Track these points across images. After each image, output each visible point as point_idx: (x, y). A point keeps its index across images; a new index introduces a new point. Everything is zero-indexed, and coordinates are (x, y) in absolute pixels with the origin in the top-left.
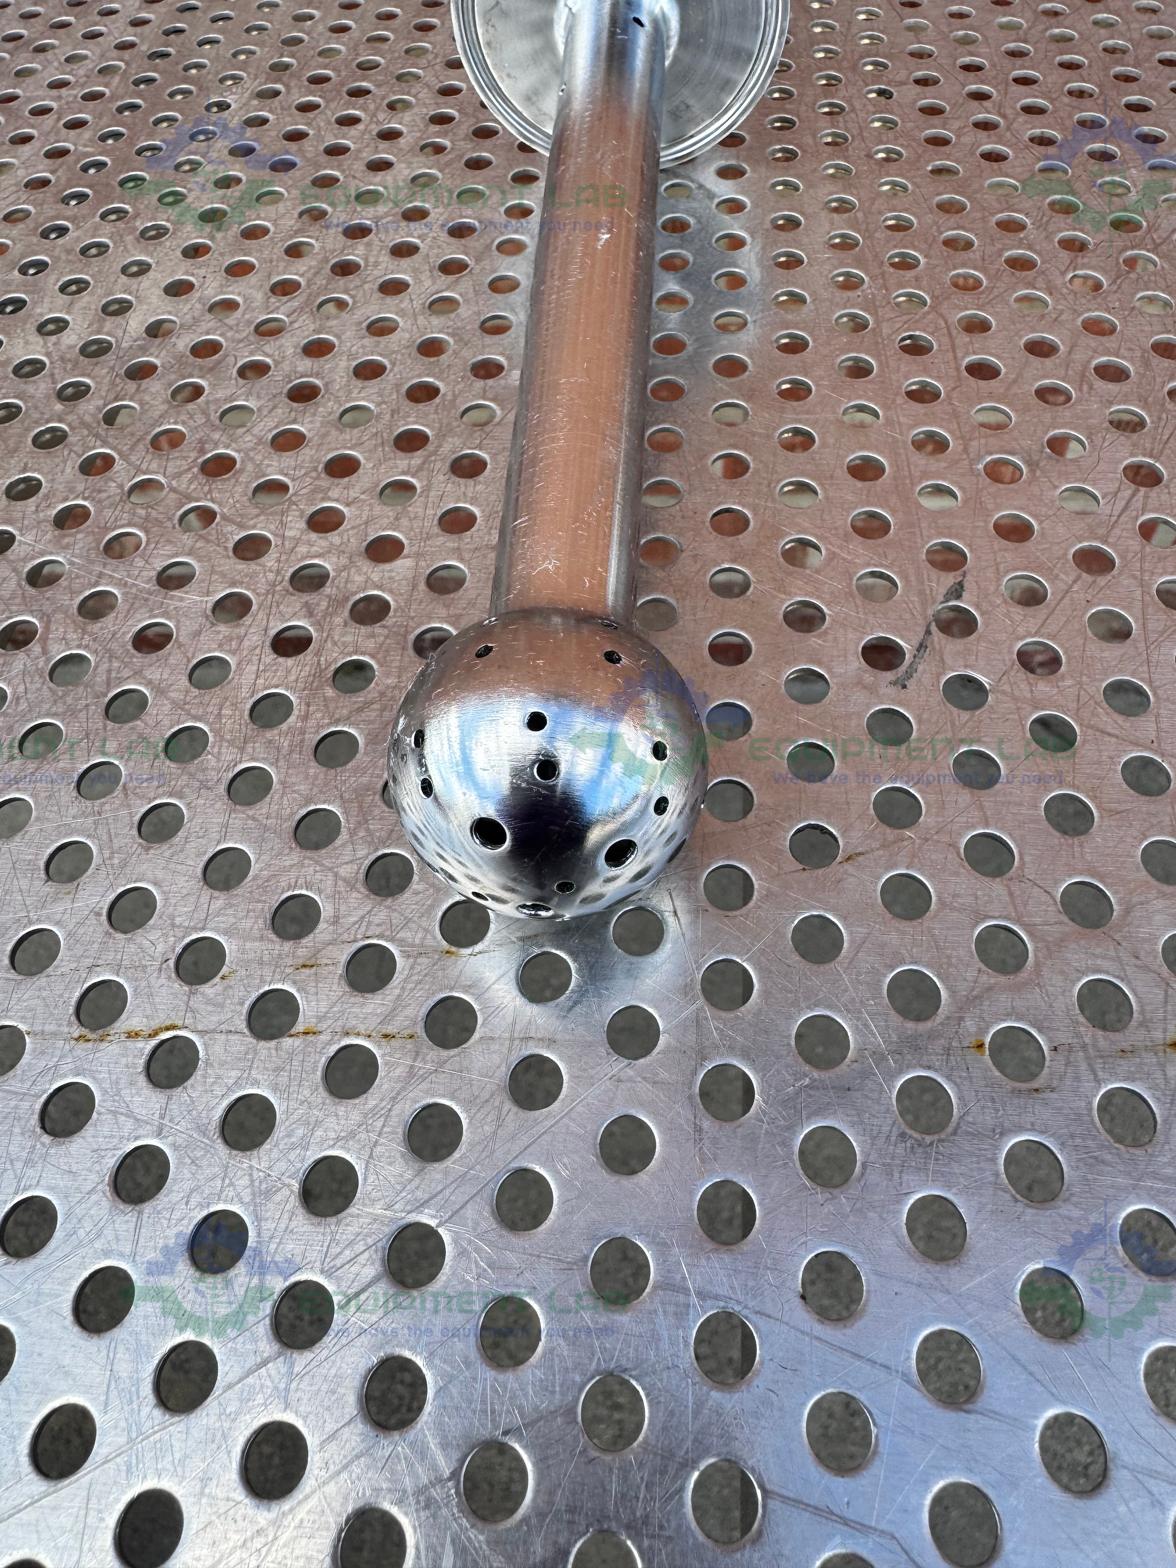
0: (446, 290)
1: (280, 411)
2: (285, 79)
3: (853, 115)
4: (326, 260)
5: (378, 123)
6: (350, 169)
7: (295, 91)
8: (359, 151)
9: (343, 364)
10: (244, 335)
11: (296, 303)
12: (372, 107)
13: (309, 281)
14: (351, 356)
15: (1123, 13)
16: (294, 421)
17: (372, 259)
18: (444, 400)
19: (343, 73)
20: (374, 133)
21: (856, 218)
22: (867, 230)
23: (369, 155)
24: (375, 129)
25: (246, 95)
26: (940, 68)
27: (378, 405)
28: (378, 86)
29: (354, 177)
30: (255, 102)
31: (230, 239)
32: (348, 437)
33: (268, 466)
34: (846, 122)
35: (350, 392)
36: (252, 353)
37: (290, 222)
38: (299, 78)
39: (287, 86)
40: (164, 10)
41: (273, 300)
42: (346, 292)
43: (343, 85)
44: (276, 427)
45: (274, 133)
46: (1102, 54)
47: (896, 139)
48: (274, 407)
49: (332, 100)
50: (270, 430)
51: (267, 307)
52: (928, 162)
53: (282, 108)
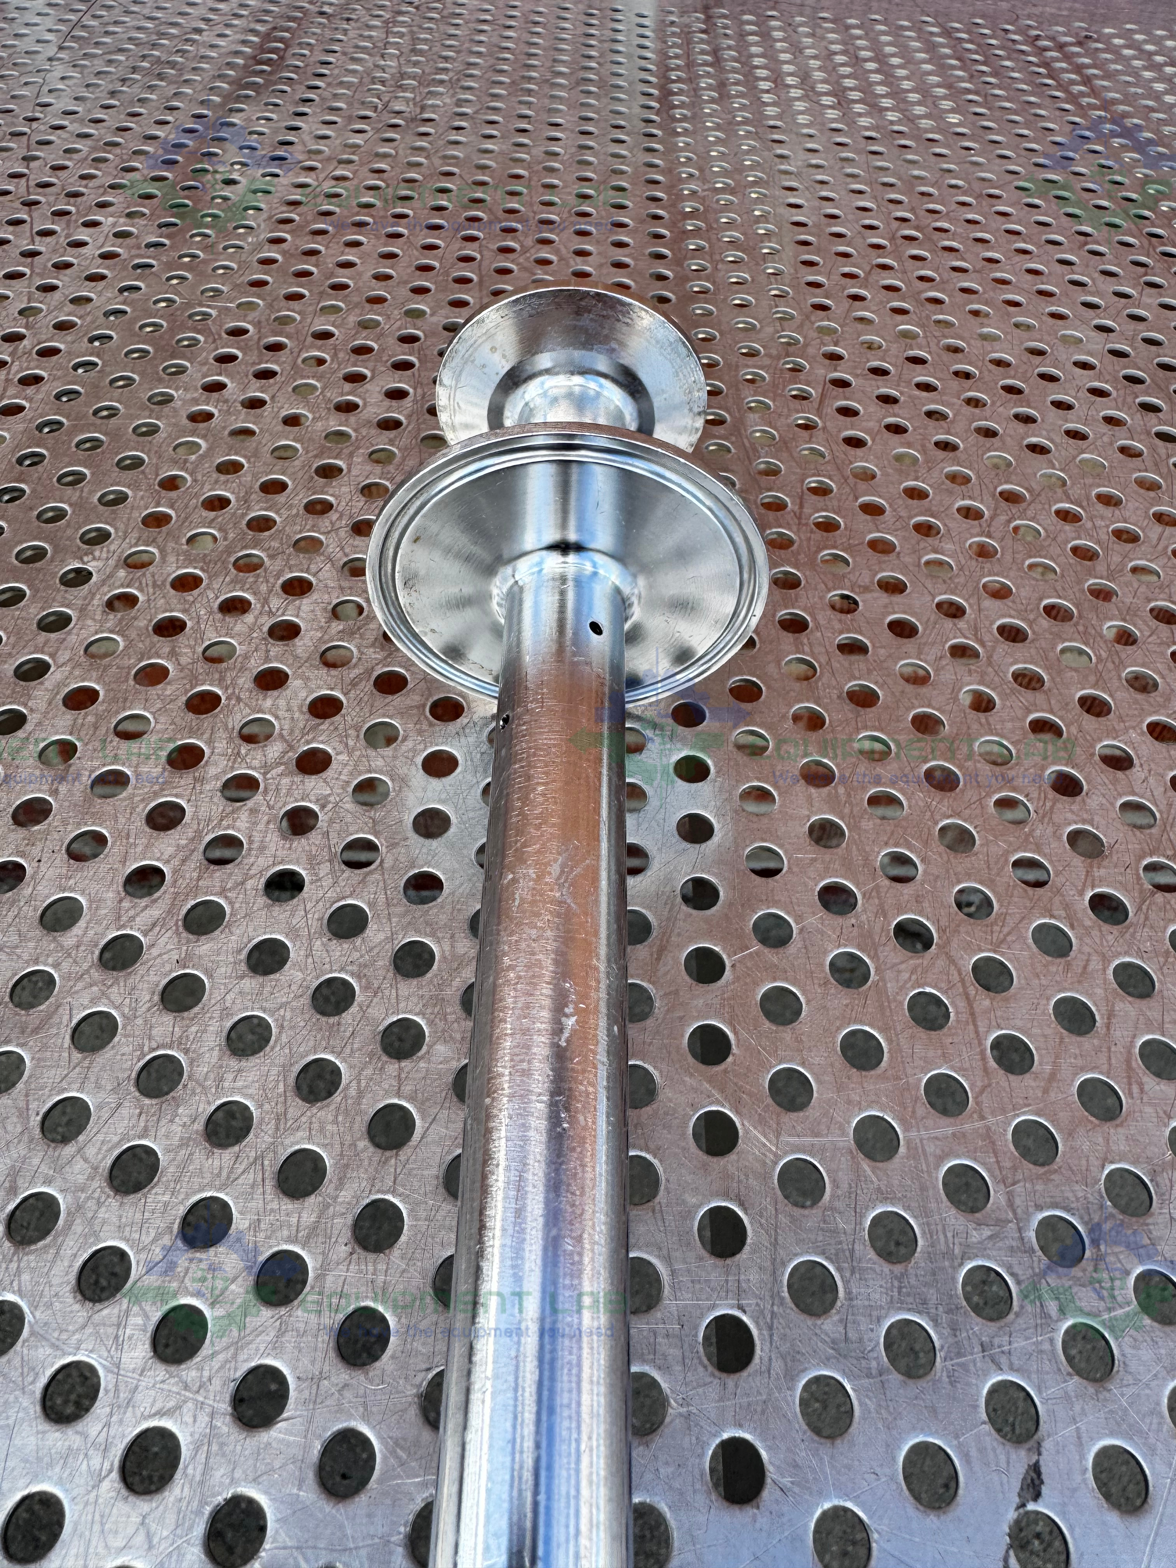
0: (350, 896)
1: (124, 1112)
2: (160, 540)
3: (819, 634)
4: (199, 834)
5: (271, 613)
6: (234, 684)
7: (172, 559)
8: (246, 657)
9: (214, 1027)
10: (85, 966)
11: (155, 912)
12: (264, 588)
13: (175, 872)
14: (226, 1012)
15: (1085, 503)
16: (144, 1134)
17: (257, 837)
18: (345, 1097)
19: (231, 535)
20: (265, 629)
21: (837, 796)
22: (851, 814)
23: (257, 665)
24: (267, 623)
25: (112, 562)
26: (904, 569)
27: (260, 1106)
28: (271, 557)
29: (239, 700)
30: (122, 573)
31: (78, 797)
32: (217, 1163)
33: (104, 1222)
34: (811, 645)
35: (222, 1080)
36: (93, 1001)
37: (155, 768)
38: (177, 540)
39: (162, 551)
40: (21, 427)
41: (126, 904)
42: (222, 892)
43: (229, 554)
44: (119, 1143)
45: (142, 623)
46: (1073, 560)
47: (869, 672)
48: (119, 1105)
49: (216, 575)
50: (110, 1150)
51: (119, 918)
52: (909, 709)
53: (155, 585)
